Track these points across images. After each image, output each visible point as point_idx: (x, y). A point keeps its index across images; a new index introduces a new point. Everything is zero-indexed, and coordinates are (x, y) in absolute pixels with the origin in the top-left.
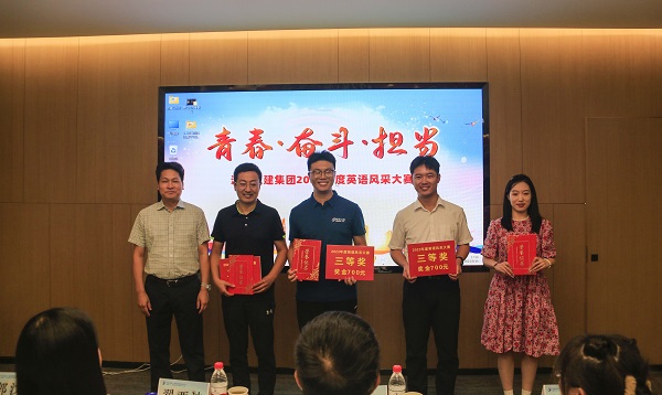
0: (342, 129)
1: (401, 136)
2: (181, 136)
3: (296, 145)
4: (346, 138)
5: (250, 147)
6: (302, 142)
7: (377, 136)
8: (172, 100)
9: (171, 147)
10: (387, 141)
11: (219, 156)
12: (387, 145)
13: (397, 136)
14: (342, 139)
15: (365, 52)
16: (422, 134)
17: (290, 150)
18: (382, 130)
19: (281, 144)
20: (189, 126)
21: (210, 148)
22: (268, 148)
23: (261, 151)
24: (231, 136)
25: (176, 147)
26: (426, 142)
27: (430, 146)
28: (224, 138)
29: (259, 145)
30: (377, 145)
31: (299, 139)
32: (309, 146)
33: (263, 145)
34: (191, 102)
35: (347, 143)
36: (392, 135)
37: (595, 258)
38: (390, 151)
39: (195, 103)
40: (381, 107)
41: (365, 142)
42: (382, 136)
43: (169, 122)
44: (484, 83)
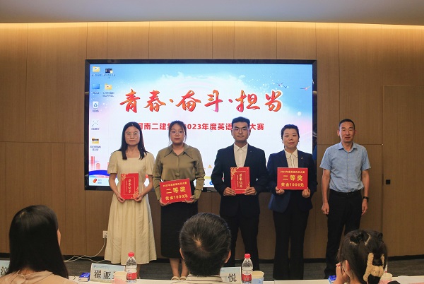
0: (215, 91)
1: (255, 96)
2: (101, 95)
3: (183, 102)
4: (217, 98)
5: (150, 103)
6: (187, 100)
7: (239, 96)
8: (95, 69)
9: (94, 103)
10: (246, 100)
11: (128, 109)
12: (246, 103)
13: (253, 97)
14: (215, 98)
15: (231, 38)
16: (270, 95)
17: (178, 105)
18: (243, 92)
19: (172, 101)
20: (107, 88)
21: (122, 104)
22: (162, 104)
23: (158, 106)
24: (136, 95)
25: (97, 103)
26: (273, 101)
27: (276, 104)
28: (132, 97)
29: (156, 101)
30: (239, 103)
31: (185, 98)
32: (192, 103)
33: (159, 102)
34: (108, 71)
35: (218, 101)
36: (250, 96)
37: (388, 182)
38: (248, 107)
39: (111, 72)
40: (243, 76)
41: (231, 101)
42: (243, 97)
43: (92, 84)
44: (314, 61)
